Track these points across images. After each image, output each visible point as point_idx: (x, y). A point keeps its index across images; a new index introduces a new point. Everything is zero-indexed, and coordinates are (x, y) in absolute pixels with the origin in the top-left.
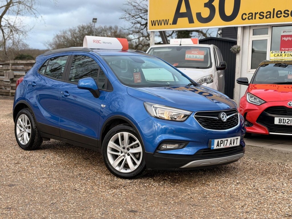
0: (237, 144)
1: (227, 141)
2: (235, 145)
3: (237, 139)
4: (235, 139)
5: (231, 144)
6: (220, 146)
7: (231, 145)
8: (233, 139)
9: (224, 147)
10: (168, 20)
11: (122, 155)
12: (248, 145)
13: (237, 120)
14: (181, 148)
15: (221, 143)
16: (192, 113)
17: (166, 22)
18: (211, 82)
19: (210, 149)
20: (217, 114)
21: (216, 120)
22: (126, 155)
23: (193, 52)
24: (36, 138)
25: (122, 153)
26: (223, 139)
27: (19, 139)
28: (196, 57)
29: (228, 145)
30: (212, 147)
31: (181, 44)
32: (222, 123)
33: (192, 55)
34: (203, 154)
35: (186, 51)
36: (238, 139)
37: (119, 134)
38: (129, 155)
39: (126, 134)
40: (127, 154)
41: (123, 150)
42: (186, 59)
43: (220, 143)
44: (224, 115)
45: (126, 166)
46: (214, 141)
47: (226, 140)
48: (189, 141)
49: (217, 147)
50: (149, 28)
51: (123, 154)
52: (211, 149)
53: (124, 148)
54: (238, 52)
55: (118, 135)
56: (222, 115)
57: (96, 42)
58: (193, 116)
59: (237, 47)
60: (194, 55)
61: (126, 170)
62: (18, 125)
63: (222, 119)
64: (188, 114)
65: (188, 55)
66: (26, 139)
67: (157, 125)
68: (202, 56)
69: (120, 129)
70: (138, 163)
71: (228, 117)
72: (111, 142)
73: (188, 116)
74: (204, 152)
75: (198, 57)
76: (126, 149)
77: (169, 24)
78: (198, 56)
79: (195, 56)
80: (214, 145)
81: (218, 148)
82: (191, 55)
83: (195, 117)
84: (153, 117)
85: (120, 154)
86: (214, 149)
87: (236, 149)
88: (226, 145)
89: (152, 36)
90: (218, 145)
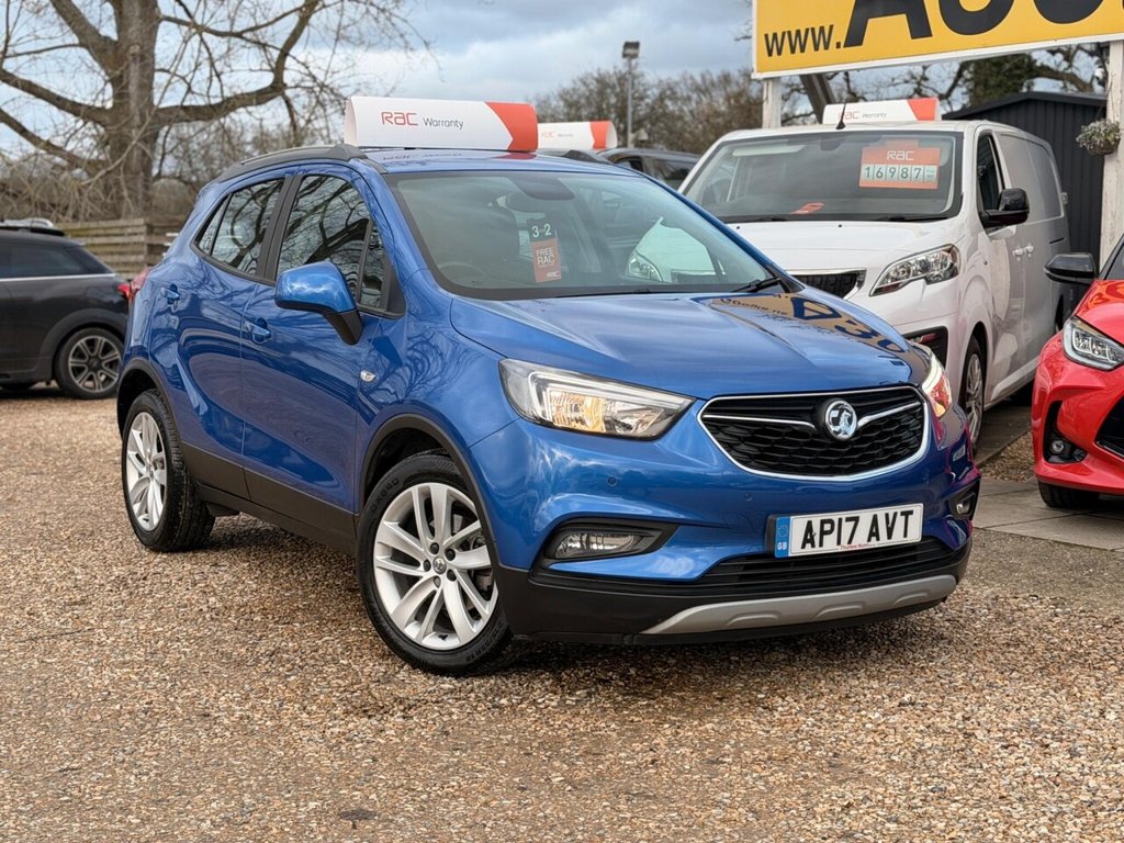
0: (905, 535)
1: (853, 523)
2: (898, 538)
3: (907, 514)
4: (895, 514)
5: (874, 533)
6: (821, 545)
7: (874, 539)
8: (887, 515)
9: (840, 549)
10: (831, 27)
11: (426, 576)
12: (1056, 542)
13: (914, 432)
14: (643, 549)
15: (823, 533)
16: (690, 406)
17: (822, 38)
18: (948, 275)
19: (770, 555)
20: (811, 406)
21: (802, 433)
22: (443, 577)
23: (890, 155)
24: (186, 504)
25: (427, 568)
26: (835, 517)
27: (136, 508)
28: (905, 175)
29: (861, 541)
30: (780, 546)
31: (845, 121)
32: (832, 446)
33: (890, 166)
34: (742, 577)
35: (864, 149)
36: (911, 512)
37: (414, 490)
38: (452, 577)
39: (440, 492)
40: (445, 574)
41: (431, 557)
42: (861, 185)
43: (816, 530)
44: (841, 411)
45: (444, 624)
46: (788, 523)
47: (848, 520)
48: (676, 523)
49: (803, 547)
50: (758, 66)
51: (432, 573)
52: (777, 555)
53: (435, 549)
54: (1111, 148)
55: (410, 494)
56: (830, 413)
57: (392, 120)
58: (697, 415)
59: (1103, 129)
60: (897, 167)
61: (444, 638)
62: (131, 454)
63: (833, 428)
64: (675, 407)
65: (871, 166)
66: (154, 509)
67: (552, 455)
68: (931, 171)
69: (416, 472)
70: (486, 610)
71: (865, 420)
72: (386, 523)
73: (677, 416)
74: (747, 567)
75: (915, 173)
76: (442, 552)
77: (833, 44)
78: (913, 170)
79: (899, 168)
80: (787, 539)
81: (809, 550)
82: (884, 168)
83: (704, 420)
84: (529, 420)
85: (419, 571)
86: (790, 555)
87: (914, 558)
88: (850, 542)
89: (770, 98)
90: (808, 539)
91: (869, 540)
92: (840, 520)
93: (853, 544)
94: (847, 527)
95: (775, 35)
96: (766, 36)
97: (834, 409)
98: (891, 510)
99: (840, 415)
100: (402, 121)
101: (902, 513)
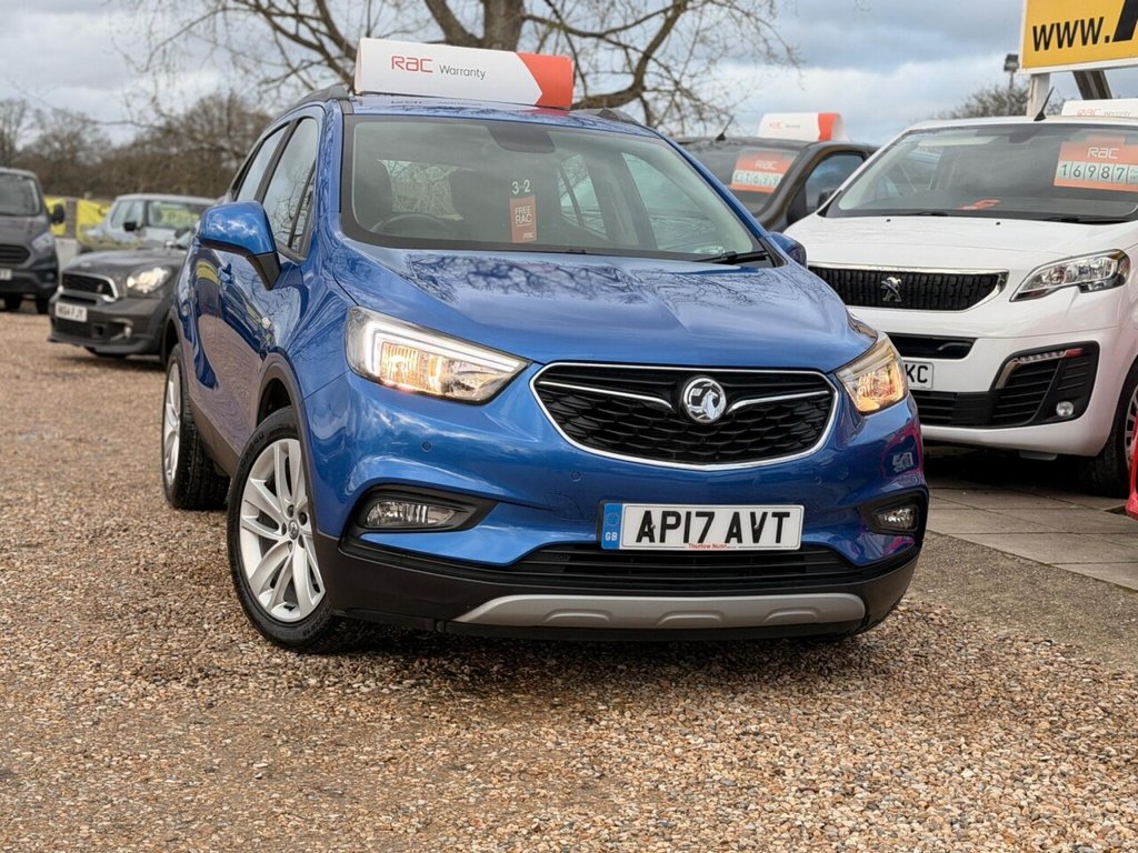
0: (778, 540)
1: (706, 519)
2: (767, 542)
3: (780, 516)
4: (765, 515)
5: (734, 535)
6: (662, 539)
7: (734, 540)
8: (753, 515)
9: (687, 548)
10: (1101, 19)
11: (282, 539)
13: (813, 424)
15: (665, 527)
16: (525, 369)
17: (1091, 31)
19: (598, 545)
20: (671, 382)
21: (656, 411)
22: (295, 543)
23: (1092, 152)
25: (284, 532)
26: (682, 509)
27: (166, 462)
28: (1105, 175)
29: (716, 540)
30: (609, 537)
32: (690, 428)
34: (568, 569)
36: (787, 515)
37: (277, 447)
38: (302, 543)
39: (296, 450)
40: (297, 539)
41: (287, 520)
42: (1056, 184)
43: (657, 521)
44: (705, 390)
45: (290, 596)
46: (619, 511)
48: (495, 500)
49: (639, 540)
50: (1023, 61)
51: (287, 537)
52: (603, 547)
53: (291, 511)
55: (272, 448)
56: (689, 392)
58: (530, 380)
60: (1097, 165)
61: (289, 609)
62: (168, 406)
63: (692, 409)
64: (507, 370)
65: (1069, 164)
66: (174, 464)
68: (1135, 172)
69: (278, 426)
71: (741, 404)
72: (252, 480)
73: (508, 380)
74: (574, 558)
75: (1117, 173)
76: (296, 515)
77: (1101, 38)
78: (1114, 170)
79: (1100, 167)
80: (617, 530)
81: (645, 544)
83: (536, 386)
85: (277, 535)
86: (621, 548)
87: (802, 569)
88: (701, 540)
89: (1035, 95)
90: (646, 530)
91: (727, 541)
92: (689, 514)
93: (705, 542)
94: (698, 525)
95: (1043, 28)
96: (1035, 28)
97: (696, 386)
98: (759, 510)
99: (703, 395)
100: (414, 67)
101: (774, 515)
